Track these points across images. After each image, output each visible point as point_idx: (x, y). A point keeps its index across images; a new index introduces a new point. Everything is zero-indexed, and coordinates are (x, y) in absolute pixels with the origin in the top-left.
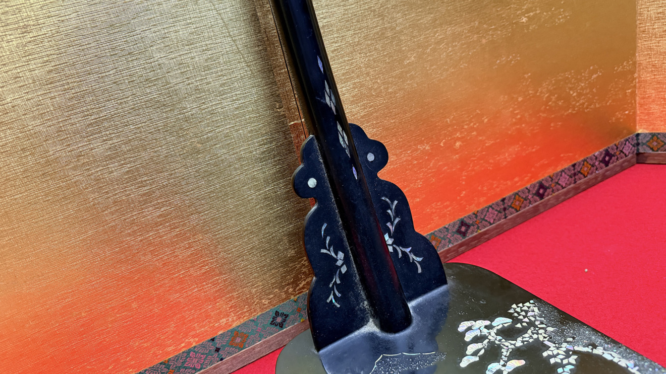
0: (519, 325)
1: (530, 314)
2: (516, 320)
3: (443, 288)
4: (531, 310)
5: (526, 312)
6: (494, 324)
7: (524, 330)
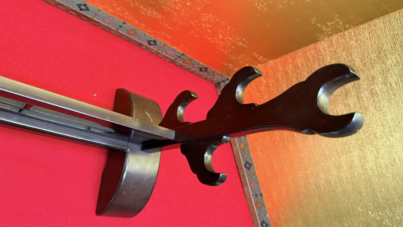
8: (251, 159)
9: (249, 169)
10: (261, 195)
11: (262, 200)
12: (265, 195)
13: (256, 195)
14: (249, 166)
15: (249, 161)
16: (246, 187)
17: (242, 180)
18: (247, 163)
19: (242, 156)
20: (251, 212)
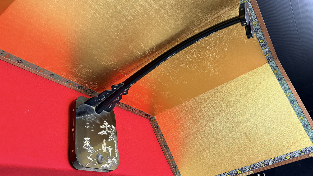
0: (111, 129)
1: (113, 129)
2: (111, 128)
3: (108, 112)
4: (114, 128)
5: (113, 128)
6: (108, 125)
7: (110, 130)
8: (166, 144)
9: (166, 147)
10: (172, 156)
11: (173, 157)
12: (173, 156)
13: (170, 157)
14: (166, 146)
15: (166, 145)
16: (166, 154)
17: (164, 152)
18: (165, 145)
19: (163, 143)
20: (169, 164)
